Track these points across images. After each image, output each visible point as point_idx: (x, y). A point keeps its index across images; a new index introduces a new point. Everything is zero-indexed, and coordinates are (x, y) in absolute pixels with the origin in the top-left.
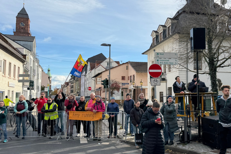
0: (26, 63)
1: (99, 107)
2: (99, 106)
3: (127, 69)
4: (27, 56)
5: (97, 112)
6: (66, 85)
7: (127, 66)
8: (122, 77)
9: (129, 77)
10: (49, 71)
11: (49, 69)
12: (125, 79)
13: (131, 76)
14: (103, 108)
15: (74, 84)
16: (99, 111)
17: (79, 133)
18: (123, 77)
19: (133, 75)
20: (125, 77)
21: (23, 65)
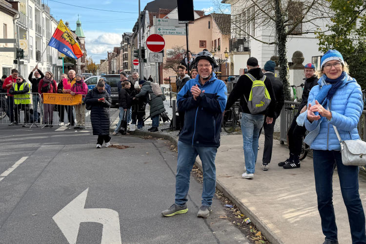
0: (18, 17)
1: (78, 89)
2: (79, 87)
3: (209, 28)
4: (19, 4)
5: (76, 94)
6: (116, 53)
7: (209, 22)
8: (200, 41)
9: (213, 41)
10: (78, 25)
11: (78, 21)
12: (206, 45)
13: (215, 41)
14: (84, 90)
15: (129, 52)
16: (78, 94)
17: (63, 122)
18: (203, 41)
19: (219, 39)
20: (205, 41)
21: (14, 20)
